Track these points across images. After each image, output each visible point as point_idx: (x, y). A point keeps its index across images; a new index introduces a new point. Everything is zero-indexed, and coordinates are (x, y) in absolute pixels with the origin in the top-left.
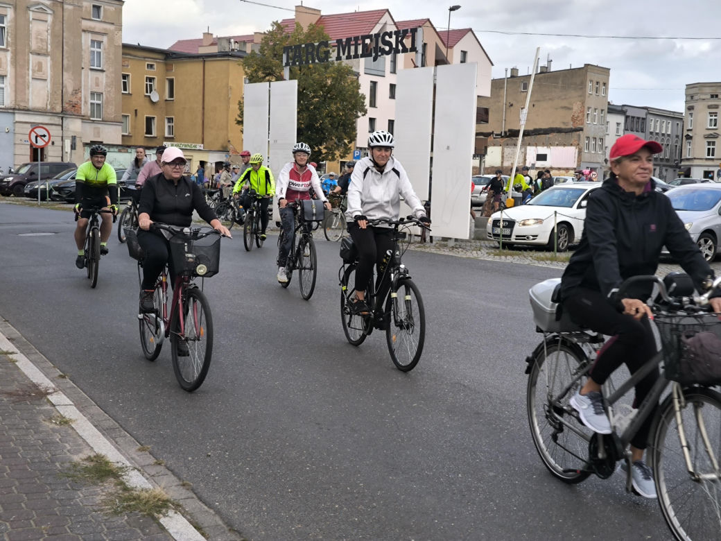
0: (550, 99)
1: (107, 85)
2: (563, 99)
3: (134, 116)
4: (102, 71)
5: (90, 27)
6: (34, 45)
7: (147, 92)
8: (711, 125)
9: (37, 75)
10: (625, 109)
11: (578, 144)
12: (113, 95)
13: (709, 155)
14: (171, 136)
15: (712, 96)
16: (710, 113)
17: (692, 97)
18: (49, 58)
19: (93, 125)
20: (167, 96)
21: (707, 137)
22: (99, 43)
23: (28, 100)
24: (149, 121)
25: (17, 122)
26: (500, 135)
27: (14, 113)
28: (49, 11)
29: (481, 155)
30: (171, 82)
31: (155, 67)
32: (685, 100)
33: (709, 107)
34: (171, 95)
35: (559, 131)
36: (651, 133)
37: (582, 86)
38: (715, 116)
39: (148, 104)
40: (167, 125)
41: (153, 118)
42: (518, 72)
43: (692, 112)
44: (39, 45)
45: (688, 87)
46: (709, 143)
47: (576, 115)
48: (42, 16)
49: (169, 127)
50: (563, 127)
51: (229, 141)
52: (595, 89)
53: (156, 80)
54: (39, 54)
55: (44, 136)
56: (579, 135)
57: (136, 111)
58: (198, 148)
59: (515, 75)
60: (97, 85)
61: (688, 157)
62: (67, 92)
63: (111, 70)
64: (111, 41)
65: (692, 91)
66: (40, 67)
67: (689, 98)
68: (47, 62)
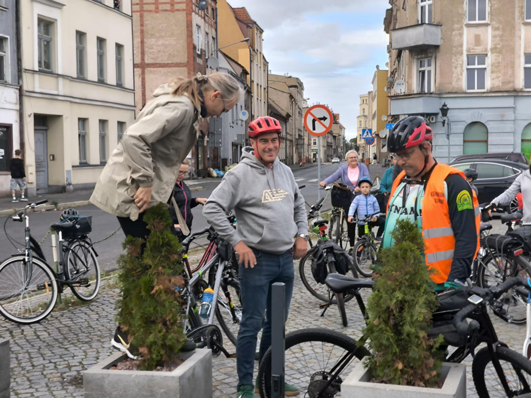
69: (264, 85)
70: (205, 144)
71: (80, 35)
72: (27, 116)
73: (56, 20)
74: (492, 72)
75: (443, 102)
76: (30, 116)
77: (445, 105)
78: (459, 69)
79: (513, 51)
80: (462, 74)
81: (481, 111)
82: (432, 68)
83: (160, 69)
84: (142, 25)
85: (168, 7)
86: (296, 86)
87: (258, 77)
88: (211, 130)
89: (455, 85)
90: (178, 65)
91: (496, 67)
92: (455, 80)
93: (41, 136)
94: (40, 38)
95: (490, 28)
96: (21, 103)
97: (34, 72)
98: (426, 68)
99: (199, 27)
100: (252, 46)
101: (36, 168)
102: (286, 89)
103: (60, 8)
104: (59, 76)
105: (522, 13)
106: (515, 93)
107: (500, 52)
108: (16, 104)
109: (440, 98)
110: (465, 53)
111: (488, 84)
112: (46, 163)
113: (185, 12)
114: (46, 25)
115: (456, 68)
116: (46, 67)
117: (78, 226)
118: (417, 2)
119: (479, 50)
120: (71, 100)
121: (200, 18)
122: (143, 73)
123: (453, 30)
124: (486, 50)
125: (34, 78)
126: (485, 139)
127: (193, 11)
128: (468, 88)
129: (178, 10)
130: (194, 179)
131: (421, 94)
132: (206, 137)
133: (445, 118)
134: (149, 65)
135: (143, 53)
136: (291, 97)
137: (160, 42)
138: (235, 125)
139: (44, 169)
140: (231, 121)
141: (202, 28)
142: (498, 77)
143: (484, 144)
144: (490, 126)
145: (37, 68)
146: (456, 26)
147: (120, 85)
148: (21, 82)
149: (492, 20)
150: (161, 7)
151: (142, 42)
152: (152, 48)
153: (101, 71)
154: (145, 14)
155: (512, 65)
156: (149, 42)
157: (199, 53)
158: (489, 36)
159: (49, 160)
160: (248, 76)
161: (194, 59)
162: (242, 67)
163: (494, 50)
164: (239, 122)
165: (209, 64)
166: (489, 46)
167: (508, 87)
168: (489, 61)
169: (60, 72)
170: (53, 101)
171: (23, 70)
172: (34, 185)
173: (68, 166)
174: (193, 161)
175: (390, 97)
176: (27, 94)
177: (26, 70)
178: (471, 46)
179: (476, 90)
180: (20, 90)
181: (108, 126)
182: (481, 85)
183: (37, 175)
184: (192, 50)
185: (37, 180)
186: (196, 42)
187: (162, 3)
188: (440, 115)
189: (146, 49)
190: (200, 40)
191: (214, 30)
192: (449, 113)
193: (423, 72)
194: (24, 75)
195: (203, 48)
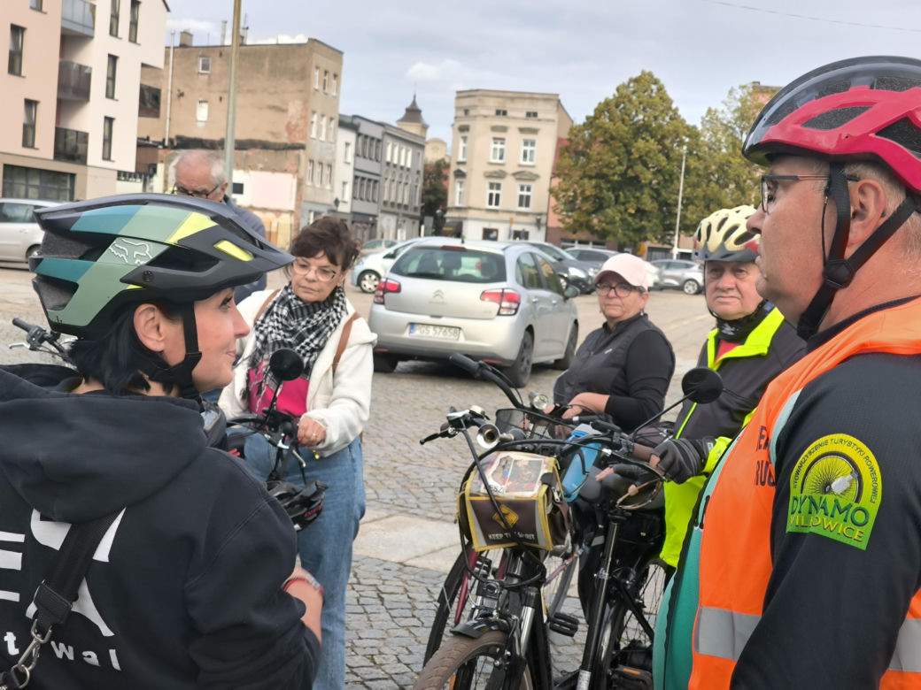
0: (249, 91)
2: (271, 94)
8: (494, 157)
10: (356, 121)
11: (297, 171)
13: (490, 203)
15: (498, 113)
16: (495, 139)
17: (466, 112)
21: (489, 175)
26: (162, 143)
29: (146, 176)
32: (454, 116)
33: (494, 129)
35: (265, 146)
36: (388, 164)
37: (303, 75)
38: (502, 143)
42: (191, 40)
43: (465, 134)
45: (460, 95)
46: (492, 186)
47: (294, 122)
50: (271, 139)
52: (322, 82)
56: (298, 158)
59: (188, 43)
61: (457, 204)
65: (466, 103)
67: (462, 113)
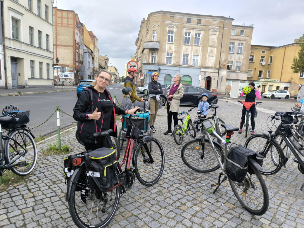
1: (243, 59)
3: (254, 70)
4: (242, 54)
5: (239, 38)
6: (210, 43)
7: (261, 62)
9: (211, 55)
12: (245, 63)
14: (269, 77)
18: (216, 48)
19: (236, 73)
20: (269, 63)
22: (242, 44)
23: (206, 63)
24: (260, 72)
25: (201, 72)
27: (200, 68)
28: (217, 31)
30: (271, 57)
31: (265, 52)
34: (271, 62)
39: (260, 66)
40: (268, 73)
41: (262, 71)
44: (213, 43)
48: (214, 33)
49: (269, 74)
51: (292, 78)
53: (265, 57)
54: (212, 47)
55: (135, 66)
57: (255, 68)
58: (276, 81)
60: (239, 59)
62: (222, 61)
63: (245, 53)
64: (247, 43)
66: (212, 51)
68: (215, 50)
69: (98, 57)
70: (79, 74)
71: (31, 28)
72: (7, 57)
73: (20, 20)
74: (174, 59)
75: (159, 67)
76: (8, 57)
77: (160, 68)
78: (164, 57)
79: (180, 53)
80: (165, 59)
81: (170, 71)
82: (156, 56)
83: (63, 47)
84: (56, 31)
85: (66, 25)
86: (107, 59)
87: (96, 54)
88: (81, 70)
89: (162, 62)
90: (69, 46)
91: (175, 57)
92: (163, 60)
93: (14, 66)
94: (13, 26)
95: (174, 45)
96: (4, 51)
97: (10, 39)
98: (154, 56)
99: (77, 34)
100: (94, 44)
101: (12, 78)
102: (104, 60)
103: (22, 16)
104: (22, 42)
105: (183, 41)
106: (180, 66)
107: (176, 53)
108: (2, 51)
109: (158, 65)
110: (166, 52)
111: (173, 63)
112: (16, 76)
113: (72, 28)
114: (16, 21)
115: (163, 56)
116: (16, 38)
117: (17, 119)
118: (152, 34)
119: (170, 51)
120: (27, 53)
121: (78, 31)
122: (56, 48)
123: (163, 44)
124: (172, 52)
125: (10, 42)
126: (171, 79)
127: (75, 28)
128: (167, 63)
129: (69, 27)
130: (74, 86)
131: (152, 64)
132: (79, 72)
133: (160, 72)
134: (59, 45)
135: (56, 41)
136: (106, 62)
137: (63, 38)
138: (89, 69)
139: (15, 79)
140: (87, 67)
141: (78, 34)
142: (175, 61)
143: (170, 81)
144: (172, 76)
145: (12, 38)
146: (164, 43)
147: (47, 50)
148: (4, 42)
149: (175, 42)
150: (63, 25)
151: (56, 37)
152: (60, 39)
153: (40, 43)
154: (57, 27)
155: (179, 57)
156: (59, 37)
157: (77, 43)
158: (173, 47)
159: (18, 76)
160: (93, 54)
161: (76, 45)
162: (92, 50)
163: (175, 52)
164: (90, 68)
165: (81, 47)
166: (173, 51)
167: (178, 64)
168: (173, 55)
169: (22, 41)
170: (19, 53)
171: (5, 38)
172: (11, 85)
173: (26, 78)
174: (75, 80)
175: (143, 64)
176: (7, 48)
177: (6, 38)
178: (168, 50)
179: (169, 64)
180: (4, 45)
181: (43, 65)
182: (170, 63)
183: (12, 81)
184: (75, 42)
185: (12, 83)
186: (76, 39)
187: (64, 24)
188: (158, 71)
189: (58, 40)
190: (78, 39)
191: (82, 36)
192: (161, 71)
193: (153, 57)
194: (6, 40)
195: (79, 41)
